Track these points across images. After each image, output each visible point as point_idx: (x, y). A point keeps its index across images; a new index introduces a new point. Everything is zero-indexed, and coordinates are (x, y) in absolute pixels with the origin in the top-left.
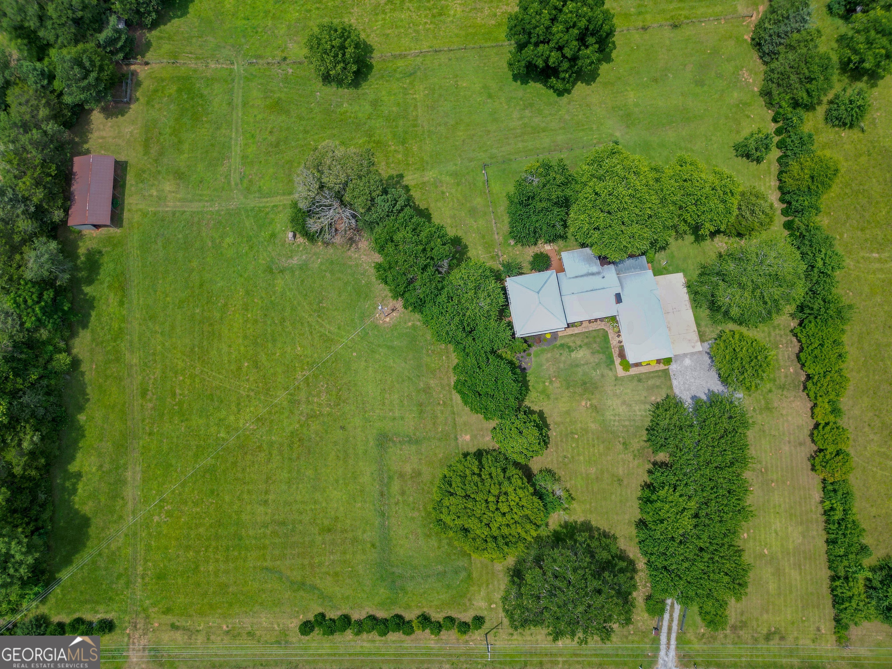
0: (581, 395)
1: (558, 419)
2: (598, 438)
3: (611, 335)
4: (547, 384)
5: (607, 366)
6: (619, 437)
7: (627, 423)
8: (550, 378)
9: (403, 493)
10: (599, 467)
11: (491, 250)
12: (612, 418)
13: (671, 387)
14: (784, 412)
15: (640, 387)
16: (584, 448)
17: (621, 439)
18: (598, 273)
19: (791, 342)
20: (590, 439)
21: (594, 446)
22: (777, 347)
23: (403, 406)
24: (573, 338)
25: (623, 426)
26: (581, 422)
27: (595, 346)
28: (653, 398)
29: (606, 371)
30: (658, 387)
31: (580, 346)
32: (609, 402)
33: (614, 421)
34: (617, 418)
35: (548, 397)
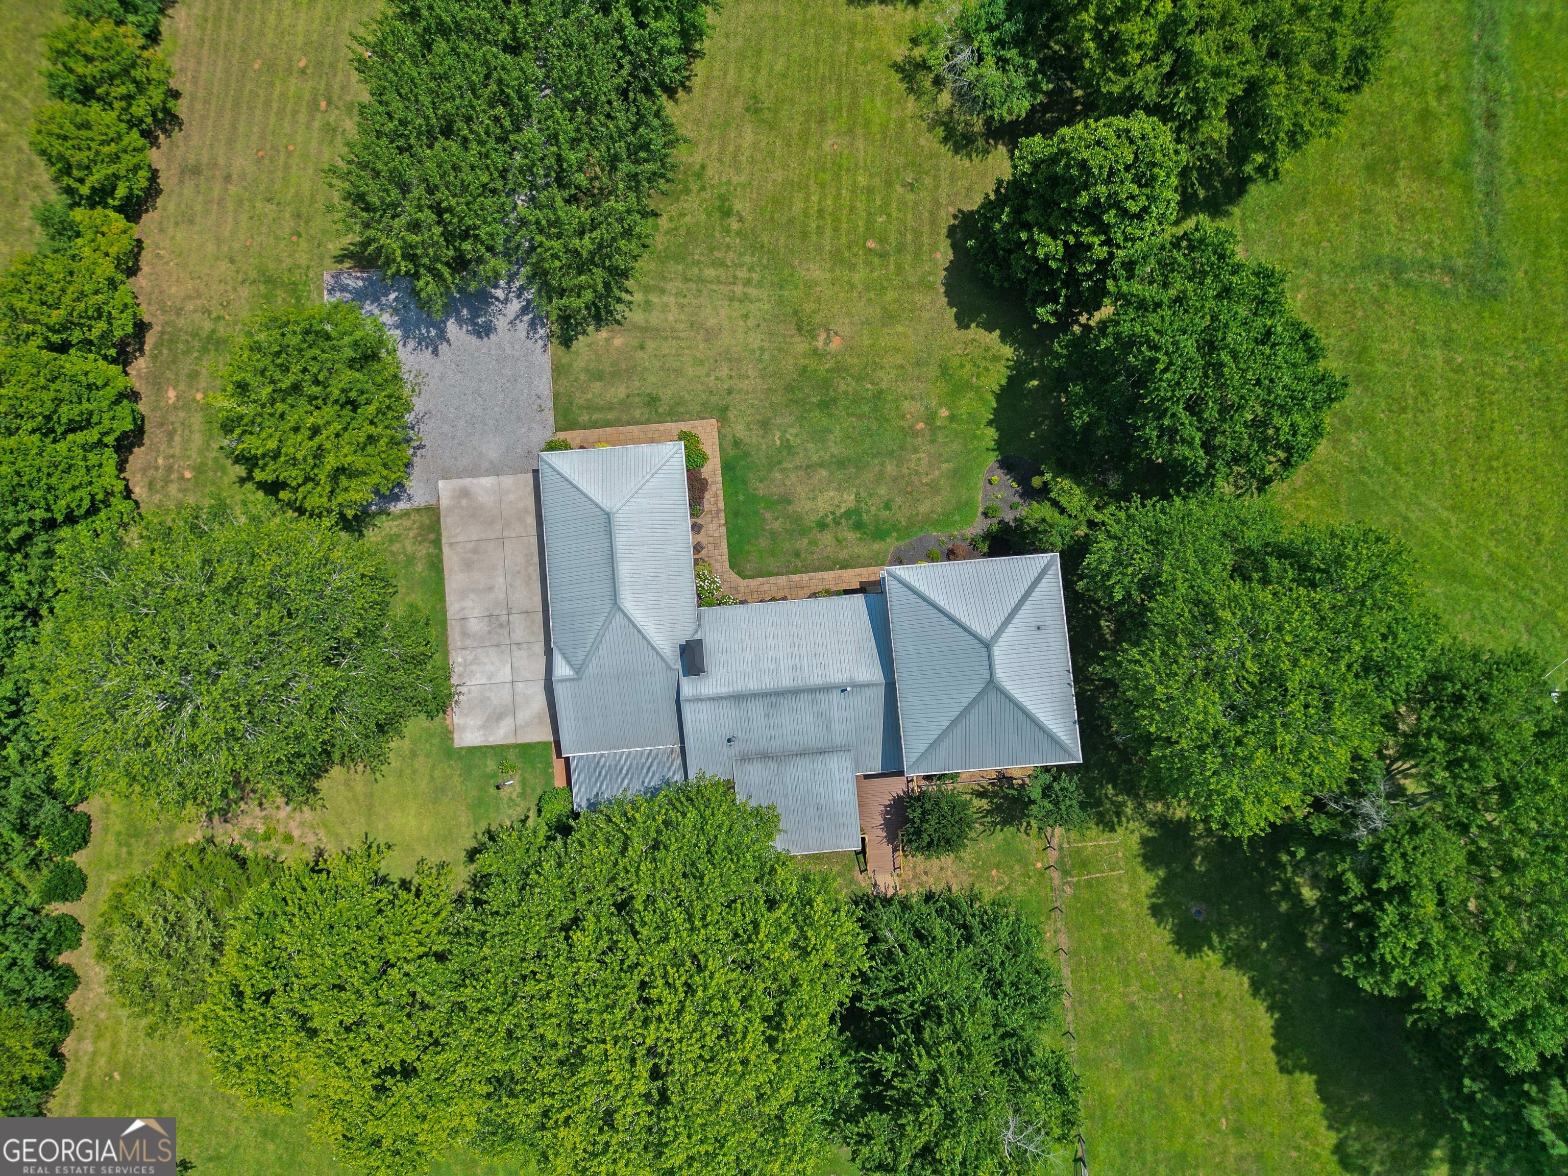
0: (840, 369)
1: (920, 298)
2: (805, 236)
3: (720, 555)
4: (944, 412)
5: (747, 454)
6: (739, 233)
7: (710, 273)
8: (934, 430)
9: (1425, 116)
10: (811, 153)
11: (1085, 894)
12: (753, 292)
13: (558, 370)
14: (224, 266)
15: (652, 379)
16: (852, 209)
17: (735, 226)
18: (745, 758)
19: (151, 485)
20: (829, 232)
21: (821, 213)
22: (199, 470)
23: (1419, 379)
24: (843, 555)
25: (722, 264)
26: (852, 286)
27: (777, 525)
28: (618, 342)
29: (751, 437)
30: (598, 376)
31: (822, 526)
32: (755, 339)
33: (748, 283)
34: (739, 290)
35: (944, 370)
